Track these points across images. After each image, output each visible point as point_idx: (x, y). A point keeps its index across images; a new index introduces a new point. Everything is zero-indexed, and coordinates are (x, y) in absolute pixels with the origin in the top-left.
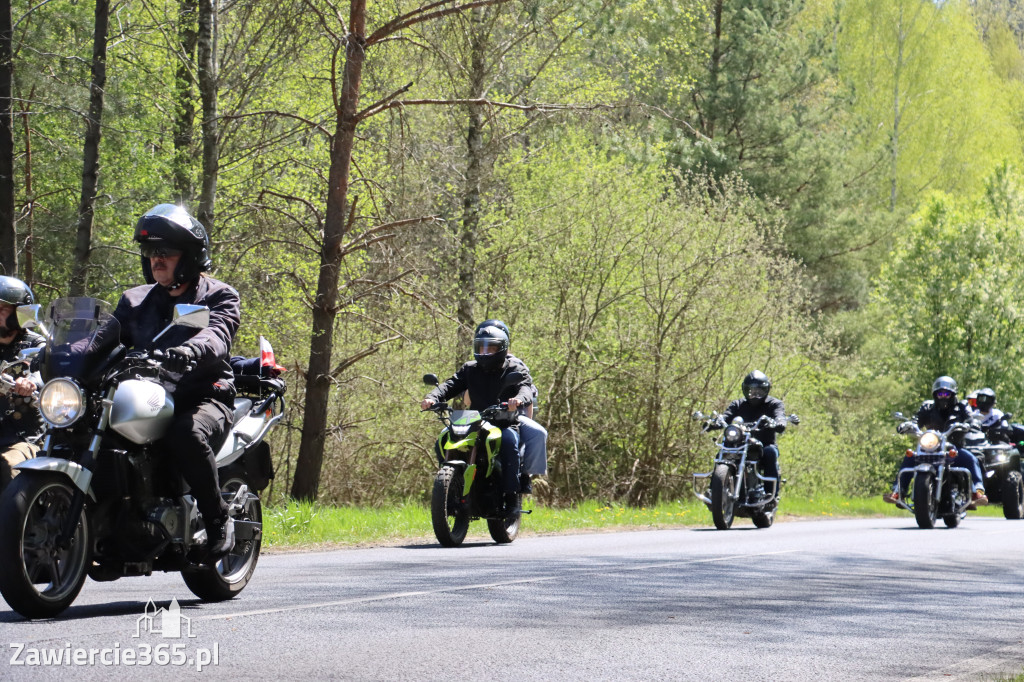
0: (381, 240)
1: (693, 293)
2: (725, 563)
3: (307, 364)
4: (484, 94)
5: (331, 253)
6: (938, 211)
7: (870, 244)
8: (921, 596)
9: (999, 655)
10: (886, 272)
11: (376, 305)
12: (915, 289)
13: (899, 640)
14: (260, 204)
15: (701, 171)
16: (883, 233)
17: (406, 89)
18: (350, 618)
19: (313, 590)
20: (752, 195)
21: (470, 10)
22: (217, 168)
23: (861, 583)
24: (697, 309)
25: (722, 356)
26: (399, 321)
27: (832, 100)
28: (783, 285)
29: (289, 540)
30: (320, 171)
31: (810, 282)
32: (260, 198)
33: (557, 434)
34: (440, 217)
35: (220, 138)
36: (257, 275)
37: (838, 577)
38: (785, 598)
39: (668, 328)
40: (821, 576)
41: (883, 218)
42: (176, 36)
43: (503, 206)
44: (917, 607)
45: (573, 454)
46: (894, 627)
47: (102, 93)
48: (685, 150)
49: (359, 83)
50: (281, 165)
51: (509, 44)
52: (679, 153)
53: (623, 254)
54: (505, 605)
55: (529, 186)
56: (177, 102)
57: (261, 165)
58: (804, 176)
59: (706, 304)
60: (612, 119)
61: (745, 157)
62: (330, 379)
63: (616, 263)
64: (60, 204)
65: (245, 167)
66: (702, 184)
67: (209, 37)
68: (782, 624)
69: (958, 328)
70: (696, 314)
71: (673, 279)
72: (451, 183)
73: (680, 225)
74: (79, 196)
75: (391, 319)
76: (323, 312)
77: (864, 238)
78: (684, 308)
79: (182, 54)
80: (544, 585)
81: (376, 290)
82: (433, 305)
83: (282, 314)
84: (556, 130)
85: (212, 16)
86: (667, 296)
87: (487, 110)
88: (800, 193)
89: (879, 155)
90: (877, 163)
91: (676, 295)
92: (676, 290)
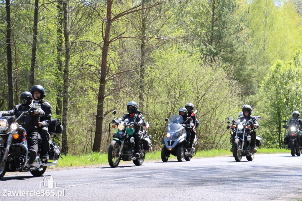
0: (117, 77)
1: (207, 91)
2: (218, 168)
3: (96, 113)
4: (145, 34)
5: (102, 81)
6: (279, 65)
7: (258, 76)
8: (275, 176)
9: (298, 193)
10: (264, 83)
11: (116, 96)
12: (272, 88)
13: (269, 189)
14: (82, 67)
15: (209, 55)
16: (262, 72)
17: (123, 33)
18: (111, 185)
19: (100, 177)
20: (223, 62)
21: (141, 10)
22: (69, 57)
23: (257, 173)
24: (208, 95)
25: (215, 109)
26: (122, 100)
27: (247, 35)
28: (233, 87)
29: (92, 164)
30: (99, 58)
31: (241, 87)
32: (82, 66)
34: (134, 70)
35: (70, 49)
36: (82, 88)
37: (251, 171)
38: (236, 178)
39: (200, 100)
41: (262, 68)
42: (57, 20)
43: (152, 66)
44: (273, 179)
46: (268, 185)
47: (36, 37)
48: (204, 49)
49: (110, 32)
50: (88, 56)
51: (153, 20)
52: (202, 50)
53: (186, 80)
54: (155, 181)
56: (58, 39)
57: (82, 56)
58: (239, 56)
59: (211, 93)
60: (183, 41)
61: (221, 51)
62: (103, 117)
63: (184, 82)
64: (25, 69)
65: (77, 57)
66: (209, 59)
67: (66, 20)
68: (235, 185)
69: (284, 99)
70: (208, 96)
71: (201, 87)
72: (137, 60)
73: (203, 71)
74: (31, 66)
75: (120, 100)
76: (101, 98)
77: (256, 74)
78: (204, 95)
79: (59, 25)
80: (166, 175)
81: (116, 91)
82: (132, 95)
83: (89, 99)
84: (167, 44)
85: (67, 14)
86: (199, 91)
87: (147, 39)
88: (237, 62)
89: (260, 50)
90: (260, 52)
91: (202, 92)
92: (202, 90)
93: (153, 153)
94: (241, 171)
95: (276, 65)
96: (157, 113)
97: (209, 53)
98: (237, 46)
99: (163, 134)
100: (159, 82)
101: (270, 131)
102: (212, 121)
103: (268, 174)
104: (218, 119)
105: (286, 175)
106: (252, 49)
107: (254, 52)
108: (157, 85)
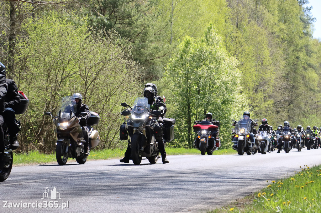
1: (98, 74)
2: (110, 173)
6: (188, 43)
7: (163, 56)
8: (181, 183)
9: (208, 203)
10: (169, 66)
12: (179, 72)
13: (173, 199)
15: (101, 28)
16: (168, 52)
20: (119, 37)
23: (159, 179)
24: (100, 79)
25: (109, 97)
27: (149, 3)
28: (131, 70)
31: (141, 69)
33: (47, 127)
37: (151, 177)
38: (132, 185)
39: (89, 86)
40: (145, 176)
41: (168, 46)
43: (25, 40)
44: (179, 187)
45: (53, 134)
46: (171, 194)
48: (94, 20)
52: (92, 21)
53: (71, 59)
54: (26, 190)
55: (35, 33)
58: (139, 31)
59: (103, 77)
60: (66, 8)
61: (117, 23)
63: (69, 62)
68: (131, 194)
69: (195, 86)
70: (99, 81)
71: (90, 68)
72: (4, 31)
73: (93, 48)
77: (161, 54)
78: (95, 79)
80: (42, 182)
84: (45, 11)
86: (88, 74)
87: (17, 3)
88: (138, 37)
89: (166, 23)
90: (166, 26)
91: (92, 74)
92: (92, 72)
93: (25, 154)
94: (139, 176)
95: (184, 42)
96: (31, 102)
97: (101, 25)
98: (136, 17)
99: (40, 129)
100: (34, 61)
101: (178, 126)
102: (104, 113)
103: (173, 180)
104: (112, 110)
105: (194, 182)
106: (156, 21)
107: (158, 26)
108: (32, 65)
